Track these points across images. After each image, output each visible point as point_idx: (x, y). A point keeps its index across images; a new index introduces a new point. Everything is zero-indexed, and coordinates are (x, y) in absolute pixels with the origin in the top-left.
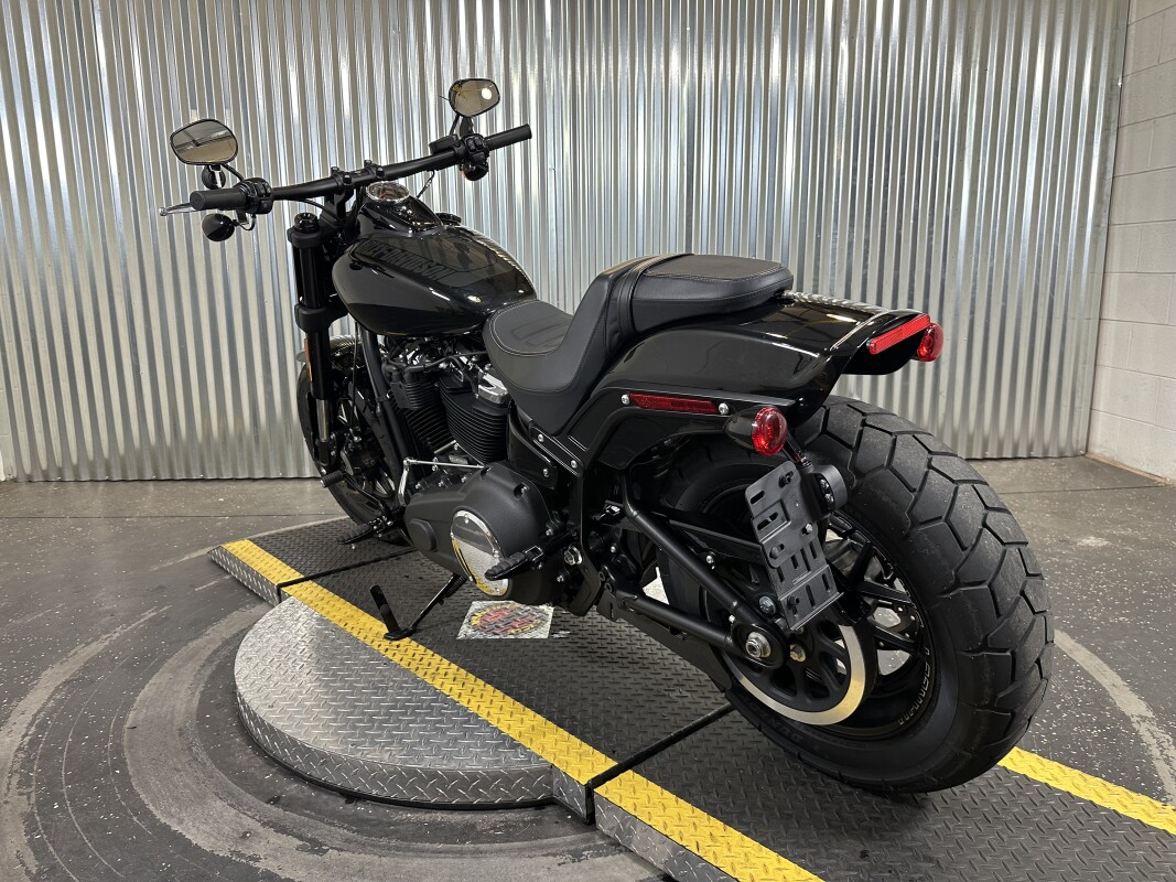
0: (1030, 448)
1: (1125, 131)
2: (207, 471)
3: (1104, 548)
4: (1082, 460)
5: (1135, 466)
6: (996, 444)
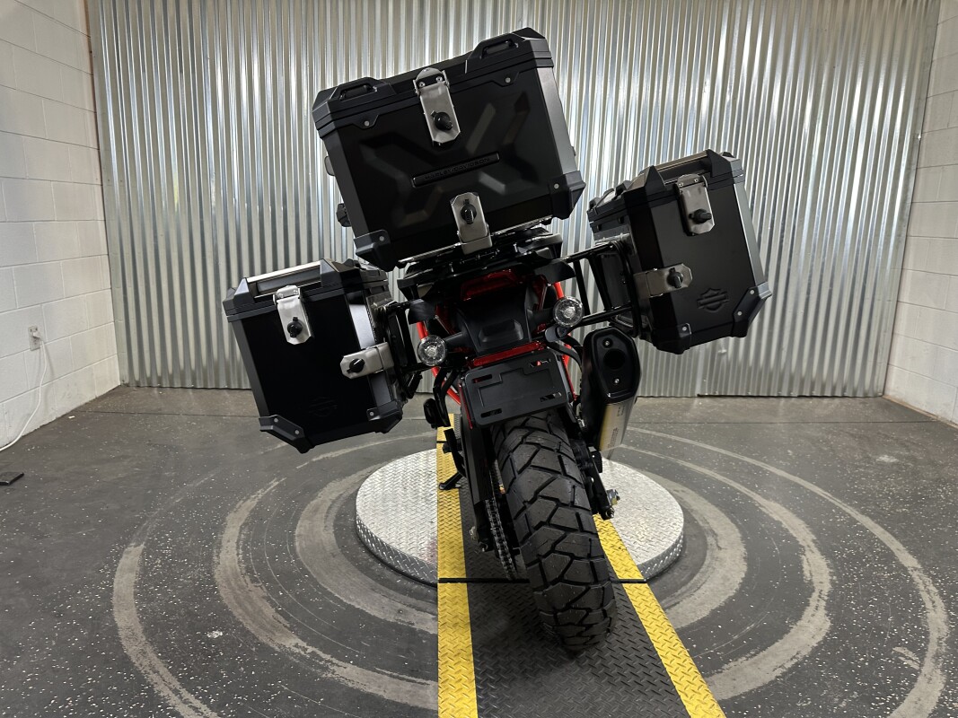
0: (844, 390)
1: (921, 171)
3: (893, 464)
4: (879, 399)
5: (919, 407)
6: (820, 387)
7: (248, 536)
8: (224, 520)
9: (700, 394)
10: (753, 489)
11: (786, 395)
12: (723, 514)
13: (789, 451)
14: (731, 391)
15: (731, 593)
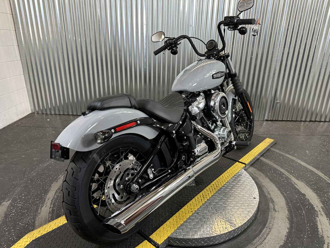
7: (58, 196)
8: (50, 186)
9: (267, 119)
10: (291, 173)
11: (304, 120)
12: (277, 189)
13: (307, 151)
14: (280, 119)
15: (282, 243)
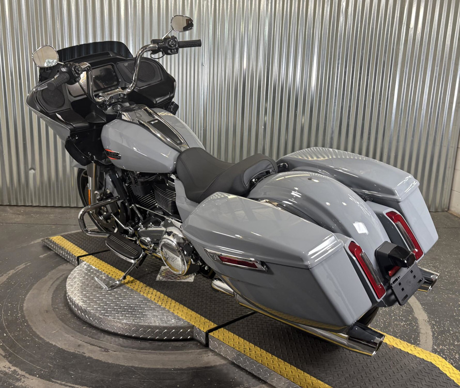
2: (34, 203)
4: (445, 213)
